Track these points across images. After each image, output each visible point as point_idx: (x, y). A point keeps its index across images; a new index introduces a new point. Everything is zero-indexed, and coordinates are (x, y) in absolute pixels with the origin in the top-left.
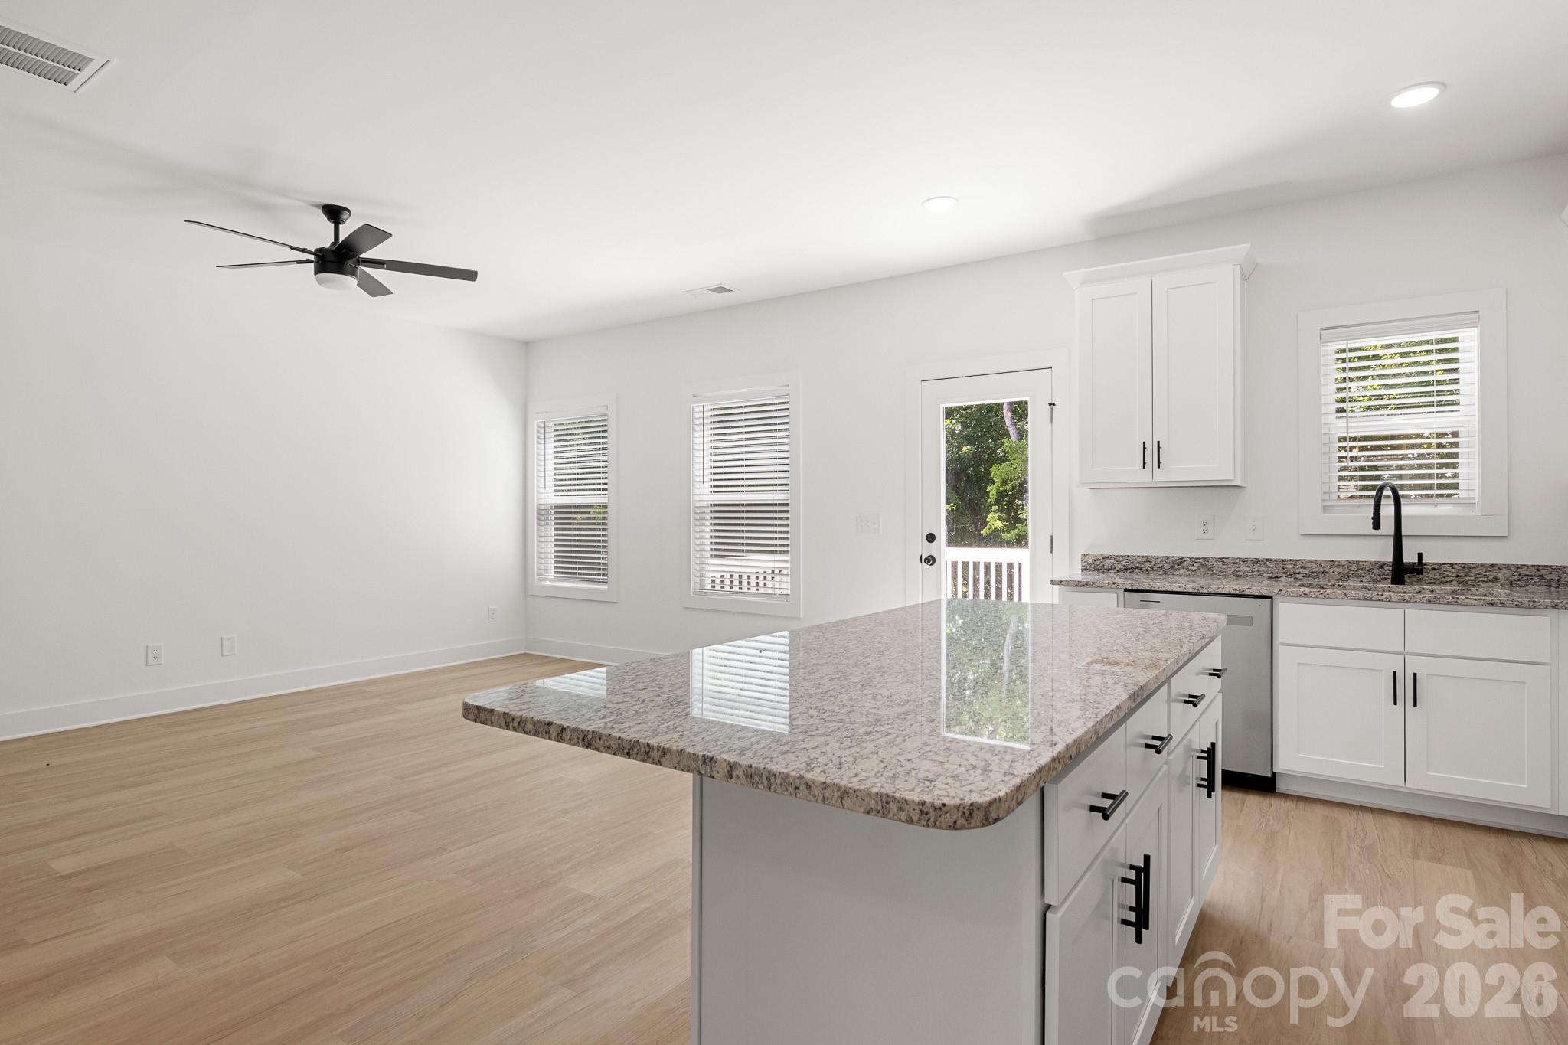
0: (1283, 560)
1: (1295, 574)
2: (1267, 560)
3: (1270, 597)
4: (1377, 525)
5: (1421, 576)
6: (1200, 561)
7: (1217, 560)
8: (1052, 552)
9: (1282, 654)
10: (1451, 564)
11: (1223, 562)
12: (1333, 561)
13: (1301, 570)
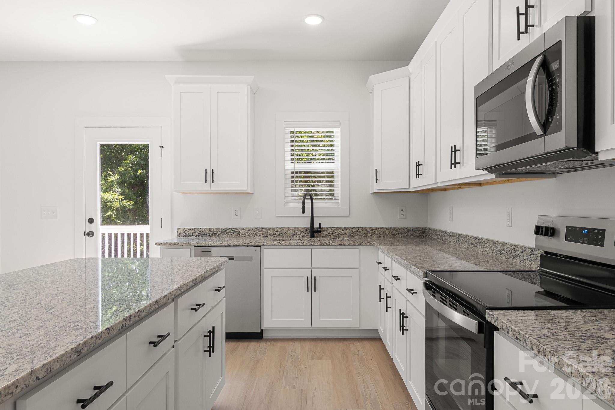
0: (269, 228)
1: (274, 234)
2: (262, 228)
3: (260, 246)
4: (303, 212)
5: (320, 233)
6: (234, 230)
7: (242, 229)
8: (162, 227)
9: (265, 272)
10: (331, 228)
11: (244, 230)
12: (288, 228)
13: (276, 233)
